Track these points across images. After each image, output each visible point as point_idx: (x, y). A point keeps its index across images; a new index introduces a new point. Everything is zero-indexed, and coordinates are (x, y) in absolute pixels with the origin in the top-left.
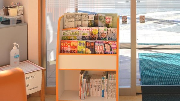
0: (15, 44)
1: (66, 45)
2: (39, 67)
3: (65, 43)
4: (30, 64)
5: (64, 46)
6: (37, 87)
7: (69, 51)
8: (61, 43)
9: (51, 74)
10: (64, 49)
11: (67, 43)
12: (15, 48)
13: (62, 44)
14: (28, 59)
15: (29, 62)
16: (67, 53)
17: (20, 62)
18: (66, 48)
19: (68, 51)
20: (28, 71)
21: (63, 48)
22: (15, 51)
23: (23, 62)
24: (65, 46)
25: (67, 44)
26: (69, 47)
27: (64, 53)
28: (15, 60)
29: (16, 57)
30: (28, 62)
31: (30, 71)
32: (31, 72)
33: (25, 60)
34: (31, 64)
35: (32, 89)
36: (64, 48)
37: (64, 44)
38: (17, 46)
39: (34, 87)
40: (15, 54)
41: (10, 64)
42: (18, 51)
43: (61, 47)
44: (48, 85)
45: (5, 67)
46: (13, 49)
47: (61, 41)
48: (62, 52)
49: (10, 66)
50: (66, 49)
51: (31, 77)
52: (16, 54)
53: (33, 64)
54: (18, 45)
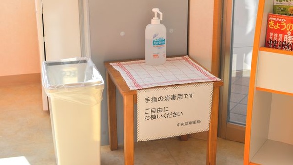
0: (156, 10)
1: (281, 27)
2: (207, 75)
3: (280, 22)
4: (190, 66)
5: (274, 31)
6: (199, 122)
7: (288, 46)
8: (268, 20)
9: (244, 96)
10: (276, 39)
11: (284, 24)
12: (155, 21)
13: (272, 23)
14: (188, 54)
15: (190, 59)
16: (282, 49)
17: (167, 57)
18: (281, 35)
19: (285, 45)
20: (179, 81)
21: (271, 34)
22: (155, 29)
23: (175, 58)
24: (279, 31)
25: (283, 27)
26: (289, 33)
27: (273, 47)
28: (156, 50)
29: (158, 43)
30: (186, 59)
31: (185, 81)
32: (185, 84)
33: (182, 56)
34: (193, 64)
35: (187, 124)
36: (276, 35)
37: (275, 24)
38: (158, 15)
39: (193, 120)
40: (155, 36)
41: (144, 59)
42: (163, 29)
43: (268, 31)
44: (230, 120)
45: (134, 63)
46: (151, 23)
47: (268, 17)
48: (269, 44)
49: (144, 62)
50: (280, 40)
51: (184, 97)
52: (157, 37)
53: (196, 67)
54: (161, 14)
